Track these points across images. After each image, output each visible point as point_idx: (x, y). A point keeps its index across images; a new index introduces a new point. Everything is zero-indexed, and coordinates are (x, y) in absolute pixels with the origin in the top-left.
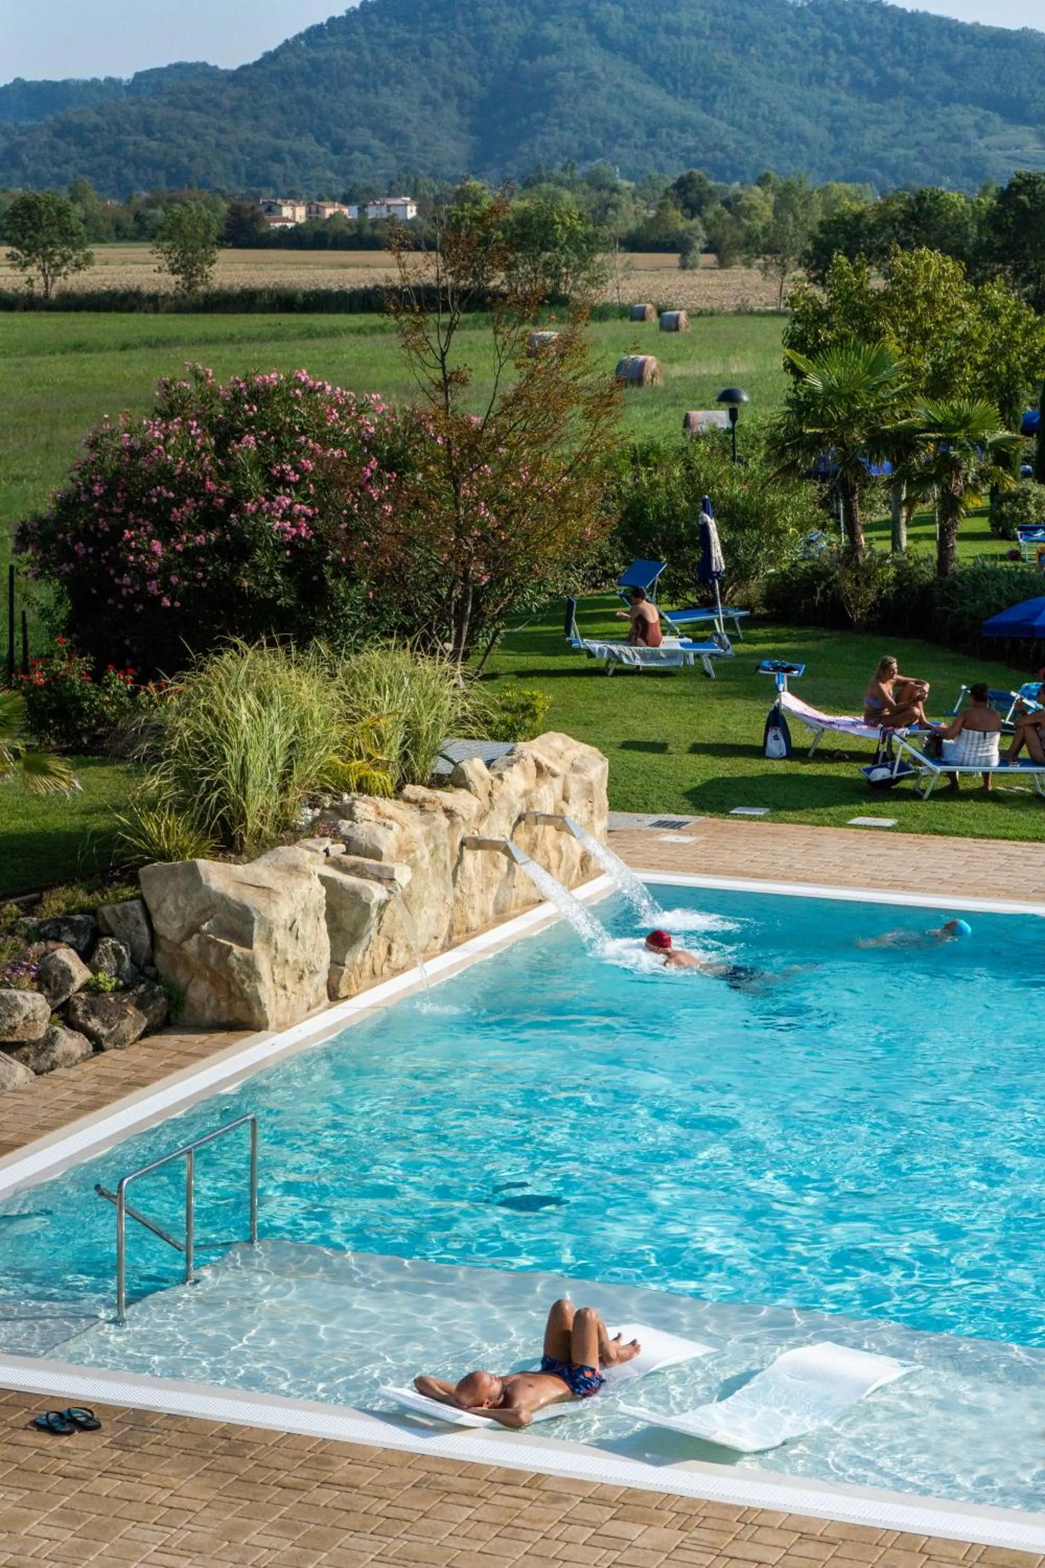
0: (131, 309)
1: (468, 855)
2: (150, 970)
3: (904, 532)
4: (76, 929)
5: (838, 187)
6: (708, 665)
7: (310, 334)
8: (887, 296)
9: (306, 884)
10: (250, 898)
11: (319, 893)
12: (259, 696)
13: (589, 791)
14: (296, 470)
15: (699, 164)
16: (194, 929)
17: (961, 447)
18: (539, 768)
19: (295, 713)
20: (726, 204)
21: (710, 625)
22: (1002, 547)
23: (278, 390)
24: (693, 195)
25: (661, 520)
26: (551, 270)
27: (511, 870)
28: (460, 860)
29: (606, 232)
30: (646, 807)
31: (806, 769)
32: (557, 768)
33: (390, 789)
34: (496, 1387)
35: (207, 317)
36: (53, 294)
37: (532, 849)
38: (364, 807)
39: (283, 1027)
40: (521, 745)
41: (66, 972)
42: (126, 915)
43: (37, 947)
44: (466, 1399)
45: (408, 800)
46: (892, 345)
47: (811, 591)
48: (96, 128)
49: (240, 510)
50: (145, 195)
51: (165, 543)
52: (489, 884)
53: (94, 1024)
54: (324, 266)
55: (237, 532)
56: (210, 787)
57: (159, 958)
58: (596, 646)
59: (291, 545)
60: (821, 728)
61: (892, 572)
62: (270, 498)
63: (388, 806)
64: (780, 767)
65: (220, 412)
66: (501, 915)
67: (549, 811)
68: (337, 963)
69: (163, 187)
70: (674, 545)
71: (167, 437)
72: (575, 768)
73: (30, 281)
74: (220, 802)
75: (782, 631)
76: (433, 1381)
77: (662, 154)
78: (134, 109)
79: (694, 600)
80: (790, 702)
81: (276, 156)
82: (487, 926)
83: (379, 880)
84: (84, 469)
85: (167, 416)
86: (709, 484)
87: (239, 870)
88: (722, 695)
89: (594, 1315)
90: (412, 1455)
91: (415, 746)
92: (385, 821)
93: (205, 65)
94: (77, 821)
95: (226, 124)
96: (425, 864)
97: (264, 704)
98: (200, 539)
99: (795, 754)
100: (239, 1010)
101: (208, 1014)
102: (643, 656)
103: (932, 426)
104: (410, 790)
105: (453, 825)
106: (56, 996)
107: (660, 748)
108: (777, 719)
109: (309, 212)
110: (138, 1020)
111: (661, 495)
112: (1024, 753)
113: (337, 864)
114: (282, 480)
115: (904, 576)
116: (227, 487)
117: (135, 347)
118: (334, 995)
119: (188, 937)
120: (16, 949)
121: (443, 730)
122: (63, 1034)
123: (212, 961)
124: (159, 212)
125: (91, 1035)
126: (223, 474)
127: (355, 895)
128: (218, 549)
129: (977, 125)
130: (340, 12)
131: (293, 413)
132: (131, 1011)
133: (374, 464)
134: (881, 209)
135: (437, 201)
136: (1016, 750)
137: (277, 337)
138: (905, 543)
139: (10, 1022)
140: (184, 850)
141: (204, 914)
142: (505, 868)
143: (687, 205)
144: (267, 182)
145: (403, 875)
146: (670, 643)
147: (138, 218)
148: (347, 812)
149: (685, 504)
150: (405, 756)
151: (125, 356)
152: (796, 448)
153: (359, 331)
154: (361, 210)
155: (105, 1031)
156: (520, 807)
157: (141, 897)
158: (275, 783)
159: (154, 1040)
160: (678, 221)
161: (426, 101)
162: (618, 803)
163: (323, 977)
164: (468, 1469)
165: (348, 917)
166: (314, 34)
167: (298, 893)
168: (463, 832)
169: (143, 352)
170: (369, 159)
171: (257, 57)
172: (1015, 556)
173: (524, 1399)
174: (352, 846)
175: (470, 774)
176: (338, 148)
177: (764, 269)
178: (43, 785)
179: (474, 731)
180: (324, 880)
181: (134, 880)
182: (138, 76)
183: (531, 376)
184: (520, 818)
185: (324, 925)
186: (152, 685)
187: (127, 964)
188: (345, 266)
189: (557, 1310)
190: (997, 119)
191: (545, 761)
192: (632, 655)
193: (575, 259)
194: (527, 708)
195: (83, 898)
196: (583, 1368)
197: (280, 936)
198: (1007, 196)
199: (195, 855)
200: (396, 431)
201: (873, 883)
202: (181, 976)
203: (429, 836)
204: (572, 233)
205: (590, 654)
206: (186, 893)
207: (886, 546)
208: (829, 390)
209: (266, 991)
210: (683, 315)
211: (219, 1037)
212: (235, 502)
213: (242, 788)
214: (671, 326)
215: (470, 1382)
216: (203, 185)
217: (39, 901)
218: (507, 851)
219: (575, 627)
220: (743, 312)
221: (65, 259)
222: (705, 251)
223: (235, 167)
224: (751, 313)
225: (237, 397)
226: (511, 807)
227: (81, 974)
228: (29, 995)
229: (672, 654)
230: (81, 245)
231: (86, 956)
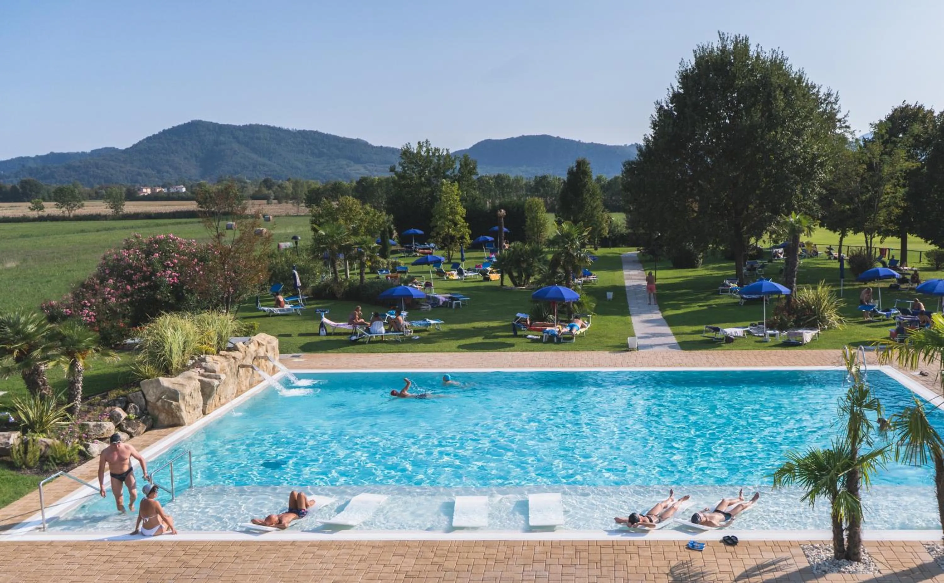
0: (98, 220)
1: (241, 370)
2: (145, 412)
3: (348, 272)
4: (120, 402)
5: (311, 181)
6: (299, 312)
7: (158, 225)
8: (338, 209)
9: (194, 382)
10: (177, 387)
11: (198, 384)
12: (173, 328)
13: (273, 349)
14: (172, 263)
15: (270, 175)
16: (160, 398)
17: (364, 249)
18: (259, 343)
19: (185, 332)
20: (279, 186)
21: (297, 301)
22: (374, 276)
23: (164, 240)
24: (269, 184)
25: (280, 273)
26: (230, 205)
27: (253, 373)
28: (238, 371)
29: (245, 194)
30: (288, 352)
31: (332, 338)
32: (264, 343)
33: (215, 352)
34: (277, 519)
35: (123, 221)
36: (72, 215)
37: (259, 366)
38: (209, 358)
39: (190, 424)
40: (252, 338)
41: (119, 415)
42: (137, 396)
43: (108, 409)
44: (268, 523)
45: (221, 355)
46: (342, 222)
47: (325, 290)
48: (79, 167)
49: (155, 275)
50: (98, 186)
51: (131, 286)
52: (247, 377)
53: (129, 429)
54: (159, 205)
55: (155, 282)
56: (160, 356)
57: (149, 408)
58: (266, 309)
59: (172, 285)
60: (335, 328)
61: (348, 284)
62: (164, 271)
63: (216, 357)
64: (325, 338)
65: (145, 247)
66: (251, 386)
67: (262, 355)
68: (205, 404)
69: (103, 184)
70: (284, 279)
71: (129, 255)
72: (269, 343)
73: (63, 212)
74: (164, 360)
75: (318, 301)
76: (257, 520)
77: (258, 173)
78: (92, 161)
79: (291, 294)
80: (325, 320)
81: (139, 174)
82: (247, 390)
83: (216, 379)
84: (102, 266)
85: (128, 249)
86: (293, 262)
87: (173, 380)
88: (305, 320)
89: (303, 494)
90: (254, 542)
91: (221, 339)
92: (216, 362)
93: (114, 148)
94: (116, 370)
95: (122, 165)
96: (229, 373)
97: (175, 331)
98: (143, 284)
99: (328, 334)
100: (176, 421)
101: (166, 423)
102: (280, 311)
103: (356, 243)
104: (222, 352)
105: (236, 361)
106: (116, 422)
107: (289, 335)
108: (322, 325)
109: (151, 190)
110: (143, 427)
111: (280, 266)
112: (392, 329)
113: (202, 375)
114: (168, 266)
115: (351, 285)
116: (150, 269)
117: (101, 231)
118: (204, 413)
119: (158, 401)
120: (101, 410)
121: (229, 335)
122: (120, 434)
123: (166, 407)
124: (104, 191)
125: (129, 433)
126: (148, 265)
127: (209, 384)
128: (149, 287)
129: (347, 165)
130: (156, 133)
131: (169, 246)
132: (141, 424)
133: (196, 260)
134: (324, 187)
135: (192, 186)
136: (390, 328)
137: (147, 226)
138: (349, 276)
139: (102, 432)
140: (154, 375)
141: (163, 393)
142: (251, 372)
143: (267, 187)
144: (137, 182)
145: (223, 377)
146: (287, 306)
147: (96, 193)
148: (204, 360)
149: (287, 268)
150: (218, 343)
151: (99, 233)
152: (318, 251)
153: (173, 224)
154: (168, 189)
155: (133, 431)
156: (254, 355)
157: (141, 390)
158: (181, 353)
159: (149, 432)
160: (265, 191)
161: (185, 158)
162: (282, 352)
163: (201, 408)
164: (272, 543)
165: (207, 391)
166: (149, 139)
167: (192, 385)
168: (239, 363)
169: (104, 232)
170: (169, 175)
171: (131, 145)
172: (378, 278)
173: (285, 521)
174: (206, 370)
175: (239, 346)
176: (159, 172)
177: (293, 204)
178: (108, 359)
179: (238, 334)
180: (199, 380)
181: (138, 385)
182: (92, 151)
183: (244, 233)
184: (255, 358)
185: (200, 393)
186: (138, 328)
187: (138, 411)
188: (165, 205)
189: (292, 494)
190: (352, 163)
191: (260, 341)
192: (276, 310)
193: (237, 202)
194: (252, 327)
195: (122, 392)
196: (301, 510)
197: (187, 398)
198: (359, 182)
199: (158, 376)
200: (202, 250)
201: (357, 367)
202: (156, 412)
203: (229, 365)
204: (236, 195)
205: (264, 311)
206: (156, 388)
207: (344, 277)
208: (326, 235)
209: (184, 414)
210: (271, 217)
211: (170, 429)
212: (153, 273)
213: (171, 356)
214: (268, 220)
215: (269, 518)
216: (116, 183)
217: (107, 395)
218: (253, 368)
219: (259, 304)
220: (288, 215)
221: (75, 206)
222: (274, 199)
223: (126, 178)
224: (290, 216)
225: (151, 242)
226: (252, 355)
227: (124, 415)
228: (108, 423)
229: (288, 310)
230: (80, 201)
231: (125, 409)
